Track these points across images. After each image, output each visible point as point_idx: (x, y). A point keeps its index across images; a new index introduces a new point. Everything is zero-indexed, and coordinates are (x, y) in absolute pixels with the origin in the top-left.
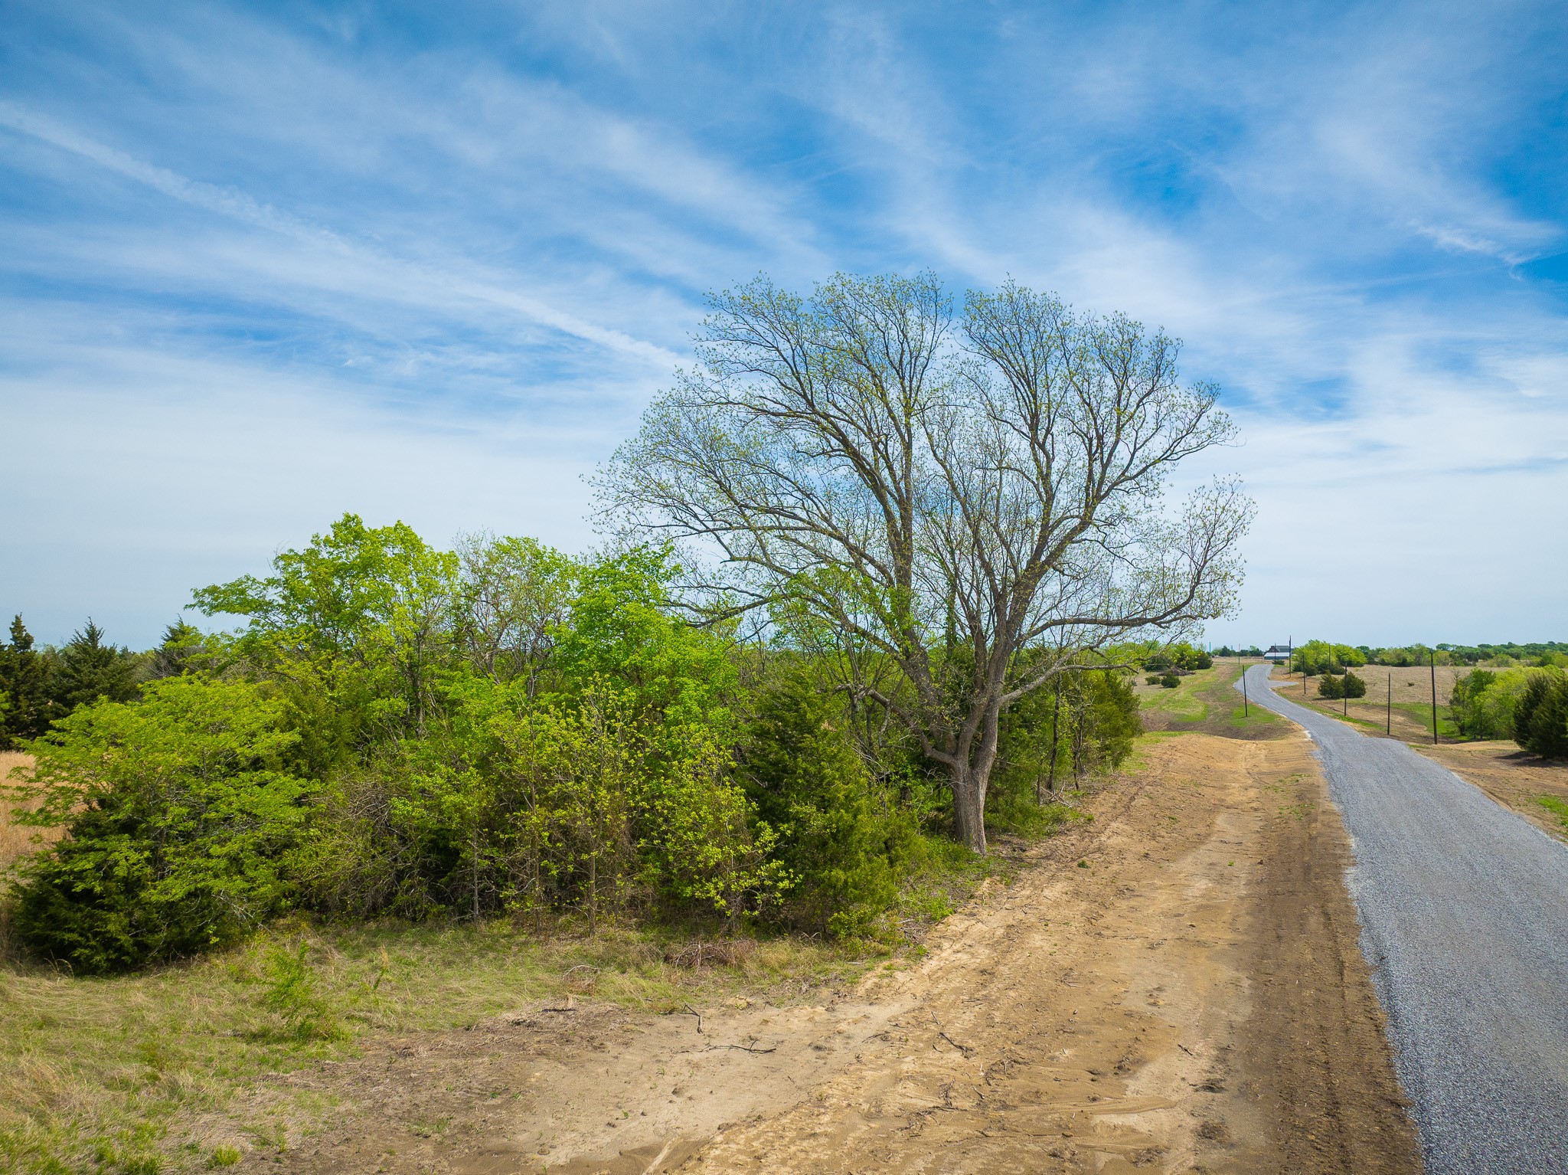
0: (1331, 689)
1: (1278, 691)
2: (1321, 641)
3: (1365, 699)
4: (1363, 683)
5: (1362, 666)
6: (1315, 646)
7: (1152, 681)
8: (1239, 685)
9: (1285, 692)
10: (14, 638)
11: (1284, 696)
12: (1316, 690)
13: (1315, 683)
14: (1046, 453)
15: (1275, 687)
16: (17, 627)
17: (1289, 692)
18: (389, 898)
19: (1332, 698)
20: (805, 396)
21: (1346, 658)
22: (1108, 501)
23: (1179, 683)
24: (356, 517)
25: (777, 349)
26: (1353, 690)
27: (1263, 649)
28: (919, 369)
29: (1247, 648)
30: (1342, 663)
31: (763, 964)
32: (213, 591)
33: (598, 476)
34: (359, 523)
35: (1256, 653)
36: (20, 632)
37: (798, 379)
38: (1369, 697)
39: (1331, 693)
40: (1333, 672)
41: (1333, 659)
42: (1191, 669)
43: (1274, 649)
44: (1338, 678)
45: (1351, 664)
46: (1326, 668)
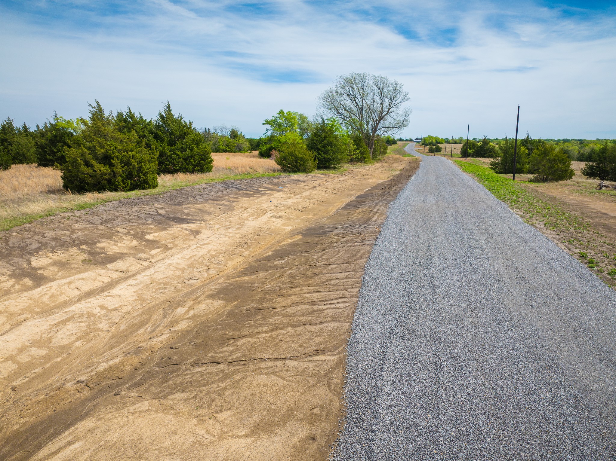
0: (432, 149)
1: (417, 150)
2: (431, 135)
3: (441, 153)
4: (441, 148)
5: (443, 143)
6: (429, 137)
8: (405, 149)
11: (418, 152)
13: (427, 149)
17: (420, 151)
21: (438, 141)
22: (392, 109)
23: (388, 149)
26: (438, 150)
27: (414, 139)
29: (408, 139)
35: (411, 140)
38: (442, 152)
39: (431, 151)
40: (433, 145)
41: (434, 141)
42: (391, 144)
43: (417, 139)
44: (434, 147)
45: (439, 143)
46: (431, 144)
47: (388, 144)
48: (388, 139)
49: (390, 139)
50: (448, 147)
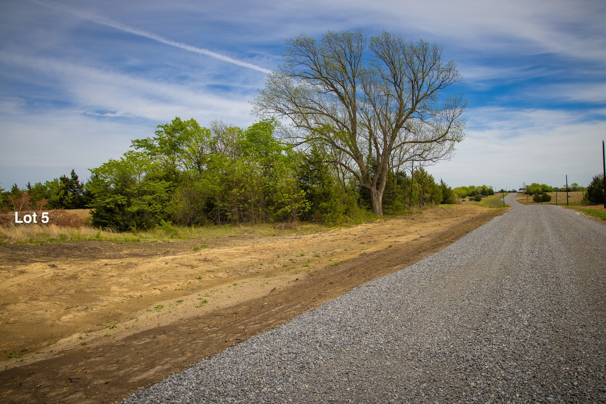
0: (538, 199)
1: (518, 201)
2: (536, 183)
3: (551, 202)
4: (550, 197)
5: (552, 192)
6: (534, 185)
7: (471, 200)
8: (502, 199)
9: (520, 201)
10: (72, 177)
11: (520, 202)
12: (532, 200)
13: (531, 198)
14: (400, 88)
15: (517, 199)
16: (73, 173)
17: (522, 201)
18: (194, 219)
19: (538, 202)
20: (319, 71)
21: (546, 189)
22: (420, 102)
23: (481, 200)
24: (179, 118)
25: (309, 57)
26: (546, 199)
27: (517, 190)
28: (357, 62)
29: (511, 190)
30: (544, 191)
31: (302, 228)
32: (138, 141)
33: (254, 101)
34: (180, 120)
35: (514, 191)
36: (74, 175)
37: (316, 66)
38: (553, 201)
39: (537, 200)
40: (540, 194)
41: (540, 189)
42: (486, 195)
43: (520, 189)
44: (541, 195)
45: (547, 191)
46: (537, 192)
47: (484, 195)
48: (484, 189)
49: (486, 189)
50: (560, 195)
